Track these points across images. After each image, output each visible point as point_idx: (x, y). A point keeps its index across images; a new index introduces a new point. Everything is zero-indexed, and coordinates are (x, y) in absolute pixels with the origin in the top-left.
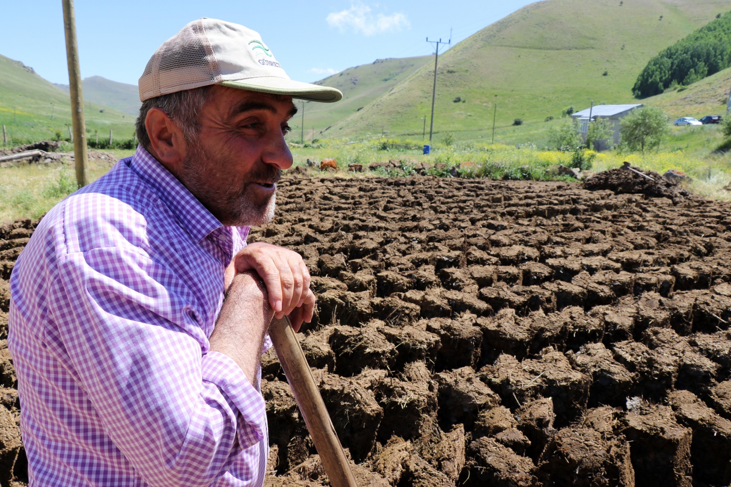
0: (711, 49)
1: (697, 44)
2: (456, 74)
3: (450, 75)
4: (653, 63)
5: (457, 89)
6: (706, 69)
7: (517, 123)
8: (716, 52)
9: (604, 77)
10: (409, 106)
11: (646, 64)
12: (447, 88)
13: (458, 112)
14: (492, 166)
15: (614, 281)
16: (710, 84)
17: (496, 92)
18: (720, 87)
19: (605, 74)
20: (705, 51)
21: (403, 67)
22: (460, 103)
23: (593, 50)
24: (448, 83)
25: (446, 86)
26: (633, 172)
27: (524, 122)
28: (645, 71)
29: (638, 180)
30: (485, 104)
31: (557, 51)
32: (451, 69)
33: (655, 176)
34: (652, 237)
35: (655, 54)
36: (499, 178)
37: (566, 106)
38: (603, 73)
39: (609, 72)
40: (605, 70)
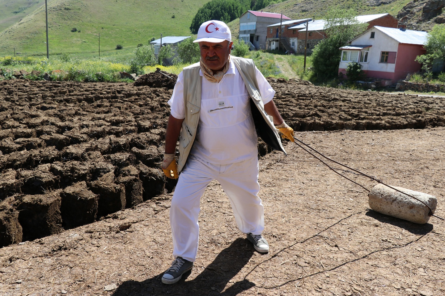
0: (231, 5)
2: (72, 11)
3: (67, 11)
4: (200, 12)
5: (73, 22)
6: (230, 17)
7: (119, 48)
8: (234, 8)
9: (173, 19)
10: (36, 33)
11: (197, 12)
12: (66, 21)
13: (76, 39)
14: (76, 73)
15: (93, 131)
17: (102, 25)
18: (236, 28)
19: (173, 17)
20: (228, 6)
21: (30, 3)
22: (77, 33)
24: (66, 18)
25: (65, 19)
26: (162, 74)
27: (124, 47)
28: (196, 16)
29: (164, 79)
30: (95, 34)
32: (67, 7)
33: (174, 77)
34: (148, 109)
35: (202, 7)
36: (81, 80)
37: (150, 37)
38: (172, 16)
39: (175, 16)
40: (173, 15)
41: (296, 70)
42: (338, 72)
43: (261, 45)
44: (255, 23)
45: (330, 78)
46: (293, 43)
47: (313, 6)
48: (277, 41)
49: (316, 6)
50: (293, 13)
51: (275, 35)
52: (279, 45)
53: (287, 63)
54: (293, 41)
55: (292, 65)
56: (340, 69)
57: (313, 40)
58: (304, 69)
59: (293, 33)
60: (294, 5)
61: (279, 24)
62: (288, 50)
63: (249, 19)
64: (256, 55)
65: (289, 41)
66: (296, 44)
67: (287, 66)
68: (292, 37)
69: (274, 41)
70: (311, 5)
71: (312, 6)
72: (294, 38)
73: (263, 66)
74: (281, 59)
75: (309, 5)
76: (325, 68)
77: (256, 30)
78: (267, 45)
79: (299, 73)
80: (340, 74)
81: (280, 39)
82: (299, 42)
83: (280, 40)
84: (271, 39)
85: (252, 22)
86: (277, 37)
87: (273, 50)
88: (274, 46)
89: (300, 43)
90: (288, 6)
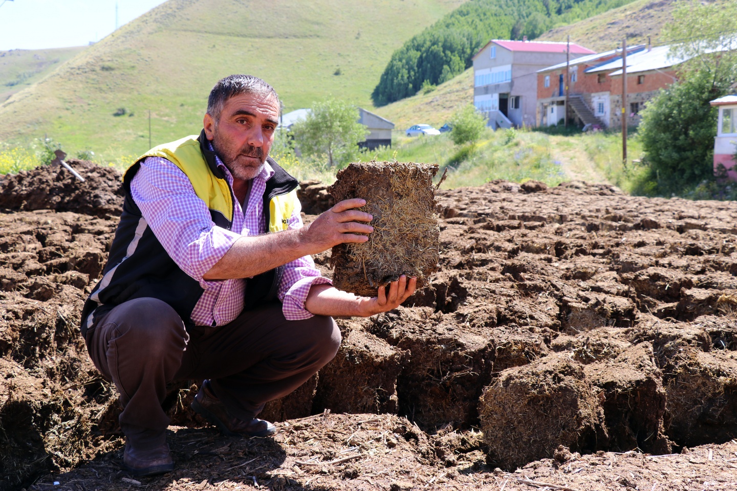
0: (465, 39)
1: (448, 31)
2: (117, 72)
3: (106, 73)
4: (397, 58)
5: (120, 95)
6: (462, 64)
9: (335, 77)
11: (389, 59)
12: (103, 95)
13: (122, 131)
16: (460, 82)
17: (180, 100)
19: (337, 73)
20: (458, 41)
21: (40, 64)
22: (125, 118)
23: (318, 39)
24: (104, 87)
25: (101, 90)
30: (166, 118)
31: (268, 40)
35: (400, 46)
38: (335, 71)
39: (342, 70)
40: (337, 68)
41: (606, 167)
42: (712, 164)
43: (526, 116)
44: (508, 68)
45: (693, 180)
46: (601, 106)
47: (654, 23)
48: (562, 103)
49: (660, 23)
50: (605, 42)
51: (557, 90)
52: (567, 112)
53: (584, 153)
54: (601, 101)
55: (596, 157)
56: (719, 155)
57: (647, 92)
58: (625, 163)
59: (599, 82)
60: (608, 24)
61: (565, 64)
62: (588, 123)
63: (495, 59)
64: (506, 138)
65: (590, 102)
66: (608, 107)
67: (583, 158)
68: (597, 91)
69: (553, 103)
70: (649, 20)
71: (650, 23)
72: (601, 93)
73: (519, 161)
74: (568, 144)
75: (643, 21)
76: (675, 155)
77: (512, 84)
78: (539, 116)
79: (613, 175)
80: (718, 168)
81: (567, 98)
82: (613, 102)
83: (567, 101)
84: (546, 101)
85: (501, 65)
86: (561, 94)
87: (553, 126)
88: (554, 116)
89: (616, 104)
90: (593, 28)
